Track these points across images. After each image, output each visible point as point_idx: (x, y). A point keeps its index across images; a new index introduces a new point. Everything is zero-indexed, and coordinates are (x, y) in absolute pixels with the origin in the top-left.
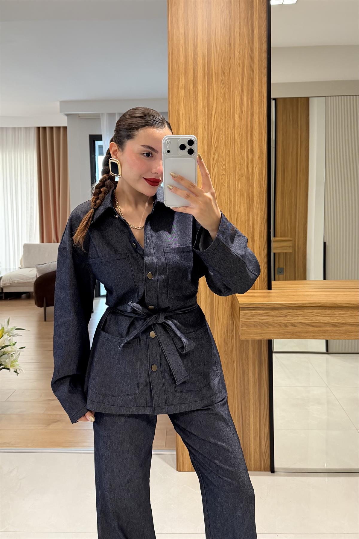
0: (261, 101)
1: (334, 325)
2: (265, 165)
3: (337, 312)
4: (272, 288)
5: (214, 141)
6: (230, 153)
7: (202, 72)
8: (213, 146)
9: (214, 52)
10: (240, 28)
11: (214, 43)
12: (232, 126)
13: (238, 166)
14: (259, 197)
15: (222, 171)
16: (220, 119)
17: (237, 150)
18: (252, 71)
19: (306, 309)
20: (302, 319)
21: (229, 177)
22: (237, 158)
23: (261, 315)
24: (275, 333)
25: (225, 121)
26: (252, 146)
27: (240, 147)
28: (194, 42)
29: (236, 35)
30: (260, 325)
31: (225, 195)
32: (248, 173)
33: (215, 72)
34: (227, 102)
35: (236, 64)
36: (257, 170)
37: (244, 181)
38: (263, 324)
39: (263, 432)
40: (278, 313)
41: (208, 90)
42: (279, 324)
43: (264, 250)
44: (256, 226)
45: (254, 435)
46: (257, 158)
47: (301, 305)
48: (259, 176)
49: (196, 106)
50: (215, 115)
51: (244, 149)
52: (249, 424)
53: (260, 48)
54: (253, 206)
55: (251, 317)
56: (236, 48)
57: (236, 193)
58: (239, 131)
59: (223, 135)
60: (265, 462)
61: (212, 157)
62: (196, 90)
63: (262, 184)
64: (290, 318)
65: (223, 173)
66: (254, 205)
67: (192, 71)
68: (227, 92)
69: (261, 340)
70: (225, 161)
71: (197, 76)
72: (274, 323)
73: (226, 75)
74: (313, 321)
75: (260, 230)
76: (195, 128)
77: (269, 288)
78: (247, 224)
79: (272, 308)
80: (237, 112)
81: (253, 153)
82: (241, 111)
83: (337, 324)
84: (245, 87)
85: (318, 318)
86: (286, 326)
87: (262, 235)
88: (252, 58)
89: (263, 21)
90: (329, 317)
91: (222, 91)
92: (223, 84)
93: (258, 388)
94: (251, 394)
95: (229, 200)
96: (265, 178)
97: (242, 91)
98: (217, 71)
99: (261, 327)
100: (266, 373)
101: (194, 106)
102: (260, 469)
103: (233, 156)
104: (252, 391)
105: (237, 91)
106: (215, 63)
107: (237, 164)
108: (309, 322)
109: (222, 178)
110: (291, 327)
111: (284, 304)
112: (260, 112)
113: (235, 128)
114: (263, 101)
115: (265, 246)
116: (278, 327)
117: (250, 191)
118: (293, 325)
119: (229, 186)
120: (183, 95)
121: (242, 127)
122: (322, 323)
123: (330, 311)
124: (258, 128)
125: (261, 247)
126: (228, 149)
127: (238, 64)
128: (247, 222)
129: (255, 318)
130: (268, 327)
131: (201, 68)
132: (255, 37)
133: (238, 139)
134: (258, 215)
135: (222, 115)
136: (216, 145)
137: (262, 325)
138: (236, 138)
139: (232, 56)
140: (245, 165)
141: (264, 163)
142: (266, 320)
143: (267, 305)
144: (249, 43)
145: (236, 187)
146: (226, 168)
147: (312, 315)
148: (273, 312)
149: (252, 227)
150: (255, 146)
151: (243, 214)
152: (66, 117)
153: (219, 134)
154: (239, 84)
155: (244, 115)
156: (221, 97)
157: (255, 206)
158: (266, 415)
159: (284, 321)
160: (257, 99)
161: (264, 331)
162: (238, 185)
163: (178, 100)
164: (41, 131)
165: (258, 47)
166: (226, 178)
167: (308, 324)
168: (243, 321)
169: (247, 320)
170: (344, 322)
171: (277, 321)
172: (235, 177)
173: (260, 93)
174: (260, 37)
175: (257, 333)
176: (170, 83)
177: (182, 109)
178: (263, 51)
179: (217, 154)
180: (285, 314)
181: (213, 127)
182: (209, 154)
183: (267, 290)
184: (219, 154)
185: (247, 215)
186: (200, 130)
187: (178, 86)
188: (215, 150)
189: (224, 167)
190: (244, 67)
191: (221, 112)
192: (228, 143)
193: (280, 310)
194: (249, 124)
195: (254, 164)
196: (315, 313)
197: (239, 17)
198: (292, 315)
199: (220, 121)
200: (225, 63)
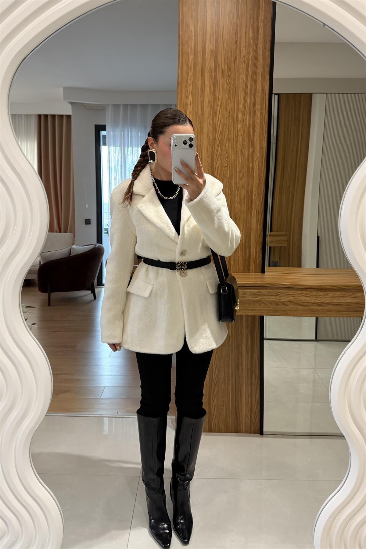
0: (263, 98)
1: (319, 305)
2: (264, 159)
3: (321, 293)
4: (265, 272)
5: (218, 135)
6: (233, 147)
7: (209, 67)
8: (217, 139)
9: (221, 50)
10: (246, 27)
11: (222, 41)
12: (235, 121)
13: (239, 160)
14: (258, 188)
15: (225, 163)
16: (225, 113)
17: (239, 144)
18: (255, 68)
19: (296, 290)
20: (293, 299)
21: (231, 169)
22: (239, 151)
23: (255, 294)
24: (267, 310)
25: (229, 115)
26: (253, 141)
27: (242, 141)
28: (203, 39)
29: (242, 34)
30: (253, 303)
32: (248, 166)
34: (232, 98)
36: (257, 164)
37: (244, 174)
39: (254, 399)
40: (270, 292)
41: (215, 85)
43: (259, 237)
44: (254, 215)
45: (246, 401)
46: (257, 152)
47: (292, 286)
48: (259, 169)
49: (203, 101)
50: (220, 110)
51: (245, 143)
52: (241, 391)
53: (264, 46)
54: (252, 196)
55: (246, 296)
56: (241, 46)
57: (237, 184)
58: (242, 126)
59: (227, 128)
60: (255, 425)
61: (216, 150)
62: (203, 85)
63: (261, 176)
64: (281, 297)
65: (226, 165)
67: (200, 66)
68: (232, 88)
69: (254, 316)
70: (228, 153)
71: (205, 71)
72: (266, 301)
73: (232, 71)
74: (302, 301)
75: (257, 219)
76: (201, 121)
77: (263, 271)
78: (245, 213)
79: (264, 288)
80: (241, 107)
81: (254, 147)
82: (244, 107)
83: (321, 304)
84: (249, 84)
85: (307, 298)
86: (277, 304)
87: (259, 223)
88: (256, 56)
89: (269, 21)
90: (315, 297)
91: (227, 87)
92: (229, 80)
93: (250, 360)
94: (244, 365)
95: (230, 191)
96: (264, 171)
97: (246, 87)
98: (223, 68)
100: (257, 349)
101: (201, 100)
102: (251, 431)
103: (235, 149)
104: (245, 363)
105: (241, 88)
106: (221, 61)
107: (239, 157)
109: (225, 170)
110: (281, 306)
111: (276, 285)
112: (262, 108)
113: (238, 123)
114: (265, 98)
115: (261, 233)
116: (269, 304)
117: (250, 183)
118: (284, 304)
120: (191, 89)
121: (244, 121)
122: (309, 303)
123: (317, 292)
124: (259, 123)
125: (258, 234)
126: (231, 142)
127: (242, 61)
128: (245, 210)
129: (250, 296)
130: (260, 305)
131: (208, 64)
132: (260, 36)
133: (240, 133)
134: (256, 205)
135: (227, 110)
136: (219, 139)
137: (255, 302)
139: (238, 53)
140: (246, 158)
141: (264, 157)
142: (259, 298)
143: (260, 285)
144: (254, 42)
145: (237, 178)
146: (229, 160)
147: (302, 296)
148: (265, 291)
149: (250, 215)
150: (256, 139)
151: (243, 204)
152: (70, 105)
153: (223, 127)
154: (243, 81)
155: (247, 111)
156: (226, 93)
157: (254, 196)
158: (257, 383)
159: (275, 300)
160: (260, 96)
161: (256, 308)
162: (239, 177)
163: (186, 95)
164: (42, 118)
165: (262, 45)
166: (228, 169)
167: (298, 303)
170: (327, 302)
171: (269, 300)
172: (237, 169)
173: (263, 90)
174: (265, 37)
175: (250, 310)
176: (180, 78)
177: (190, 103)
178: (267, 49)
179: (220, 147)
180: (276, 293)
181: (218, 122)
182: (213, 147)
183: (261, 274)
184: (222, 147)
185: (246, 204)
186: (205, 124)
187: (187, 81)
188: (219, 144)
189: (227, 159)
190: (248, 64)
191: (226, 107)
192: (231, 137)
193: (272, 289)
194: (251, 119)
195: (254, 158)
196: (304, 294)
197: (245, 17)
198: (282, 294)
199: (225, 116)
200: (231, 60)
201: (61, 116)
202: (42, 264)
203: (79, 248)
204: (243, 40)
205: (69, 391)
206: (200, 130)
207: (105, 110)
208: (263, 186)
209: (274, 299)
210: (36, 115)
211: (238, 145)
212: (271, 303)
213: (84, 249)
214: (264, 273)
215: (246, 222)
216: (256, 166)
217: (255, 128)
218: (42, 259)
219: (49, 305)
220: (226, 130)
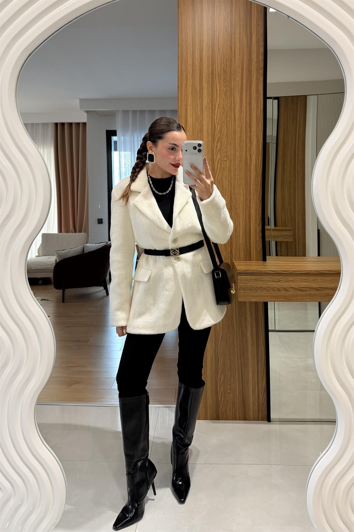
0: (258, 98)
3: (319, 278)
5: (217, 132)
6: (231, 143)
7: (207, 72)
8: (216, 136)
9: (217, 55)
10: (240, 34)
11: (217, 48)
12: (233, 119)
13: (238, 154)
14: (255, 179)
15: (224, 158)
16: (223, 113)
18: (250, 71)
19: (297, 276)
20: (293, 285)
21: (230, 162)
22: (237, 147)
23: (256, 280)
24: (269, 296)
25: (227, 114)
26: (250, 136)
27: (240, 137)
28: (200, 47)
29: (236, 41)
30: (255, 289)
31: (226, 179)
32: (246, 159)
33: (218, 72)
34: (228, 98)
35: (236, 65)
36: (254, 157)
37: (243, 167)
38: (258, 288)
39: (260, 386)
40: (272, 278)
41: (212, 88)
42: (272, 288)
43: (259, 226)
44: (252, 205)
45: (252, 388)
46: (254, 146)
47: (292, 272)
48: (256, 162)
49: (202, 102)
50: (218, 110)
51: (243, 139)
52: (248, 378)
53: (258, 51)
54: (250, 188)
55: (247, 282)
56: (236, 51)
57: (236, 177)
58: (239, 123)
60: (263, 412)
61: (215, 146)
62: (201, 88)
63: (258, 169)
64: (283, 283)
65: (225, 159)
67: (198, 71)
68: (228, 90)
70: (227, 149)
71: (202, 76)
72: (268, 287)
73: (228, 74)
74: (301, 286)
75: (256, 208)
76: (201, 120)
78: (245, 203)
79: (265, 274)
80: (237, 107)
81: (251, 142)
82: (241, 107)
83: (319, 288)
84: (244, 86)
85: (306, 284)
86: (279, 290)
87: (258, 213)
88: (250, 60)
89: (260, 28)
91: (224, 89)
92: (225, 83)
93: (256, 347)
94: (250, 352)
95: (229, 183)
96: (260, 163)
97: (242, 89)
99: (256, 290)
100: (262, 335)
101: (200, 102)
102: (258, 418)
104: (250, 350)
105: (237, 89)
106: (218, 66)
107: (237, 151)
108: (298, 287)
109: (224, 164)
110: (283, 292)
111: (277, 271)
112: (257, 107)
113: (235, 121)
114: (260, 98)
115: (260, 222)
116: (271, 291)
117: (248, 175)
118: (286, 290)
119: (230, 171)
120: (190, 92)
121: (241, 120)
122: (308, 288)
123: (314, 277)
125: (257, 224)
126: (229, 138)
127: (238, 65)
129: (251, 282)
130: (262, 291)
131: (206, 69)
132: (253, 41)
133: (238, 130)
134: (254, 196)
135: (224, 110)
136: (219, 136)
138: (236, 130)
139: (233, 59)
140: (244, 152)
141: (260, 151)
142: (260, 284)
143: (261, 272)
144: (248, 47)
145: (236, 171)
146: (228, 155)
147: (301, 281)
148: (266, 277)
149: (249, 205)
150: (252, 136)
151: (242, 195)
152: (86, 114)
153: (222, 126)
154: (239, 83)
155: (243, 110)
156: (223, 94)
157: (252, 187)
158: (264, 371)
160: (255, 96)
161: (258, 294)
162: (238, 169)
163: (186, 97)
165: (256, 50)
166: (228, 163)
168: (240, 285)
169: (243, 284)
170: (325, 286)
171: (271, 286)
172: (236, 162)
173: (257, 90)
174: (257, 42)
175: (253, 296)
176: (180, 82)
177: (190, 104)
178: (260, 53)
179: (220, 143)
180: (278, 280)
181: (216, 120)
182: (213, 143)
183: (263, 262)
185: (245, 195)
186: (205, 123)
187: (187, 84)
188: (218, 141)
189: (226, 154)
190: (243, 68)
191: (224, 107)
192: (229, 134)
193: (274, 276)
194: (248, 117)
195: (251, 151)
196: (303, 279)
197: (239, 25)
198: (283, 281)
199: (223, 115)
200: (227, 65)
201: (78, 124)
202: (58, 261)
203: (92, 246)
204: (238, 46)
205: (81, 382)
206: (200, 128)
207: (115, 115)
208: (260, 177)
209: (276, 285)
210: (52, 123)
211: (236, 141)
212: (273, 289)
213: (96, 246)
214: (266, 261)
216: (253, 159)
217: (252, 126)
218: (58, 258)
219: (63, 302)
220: (225, 128)
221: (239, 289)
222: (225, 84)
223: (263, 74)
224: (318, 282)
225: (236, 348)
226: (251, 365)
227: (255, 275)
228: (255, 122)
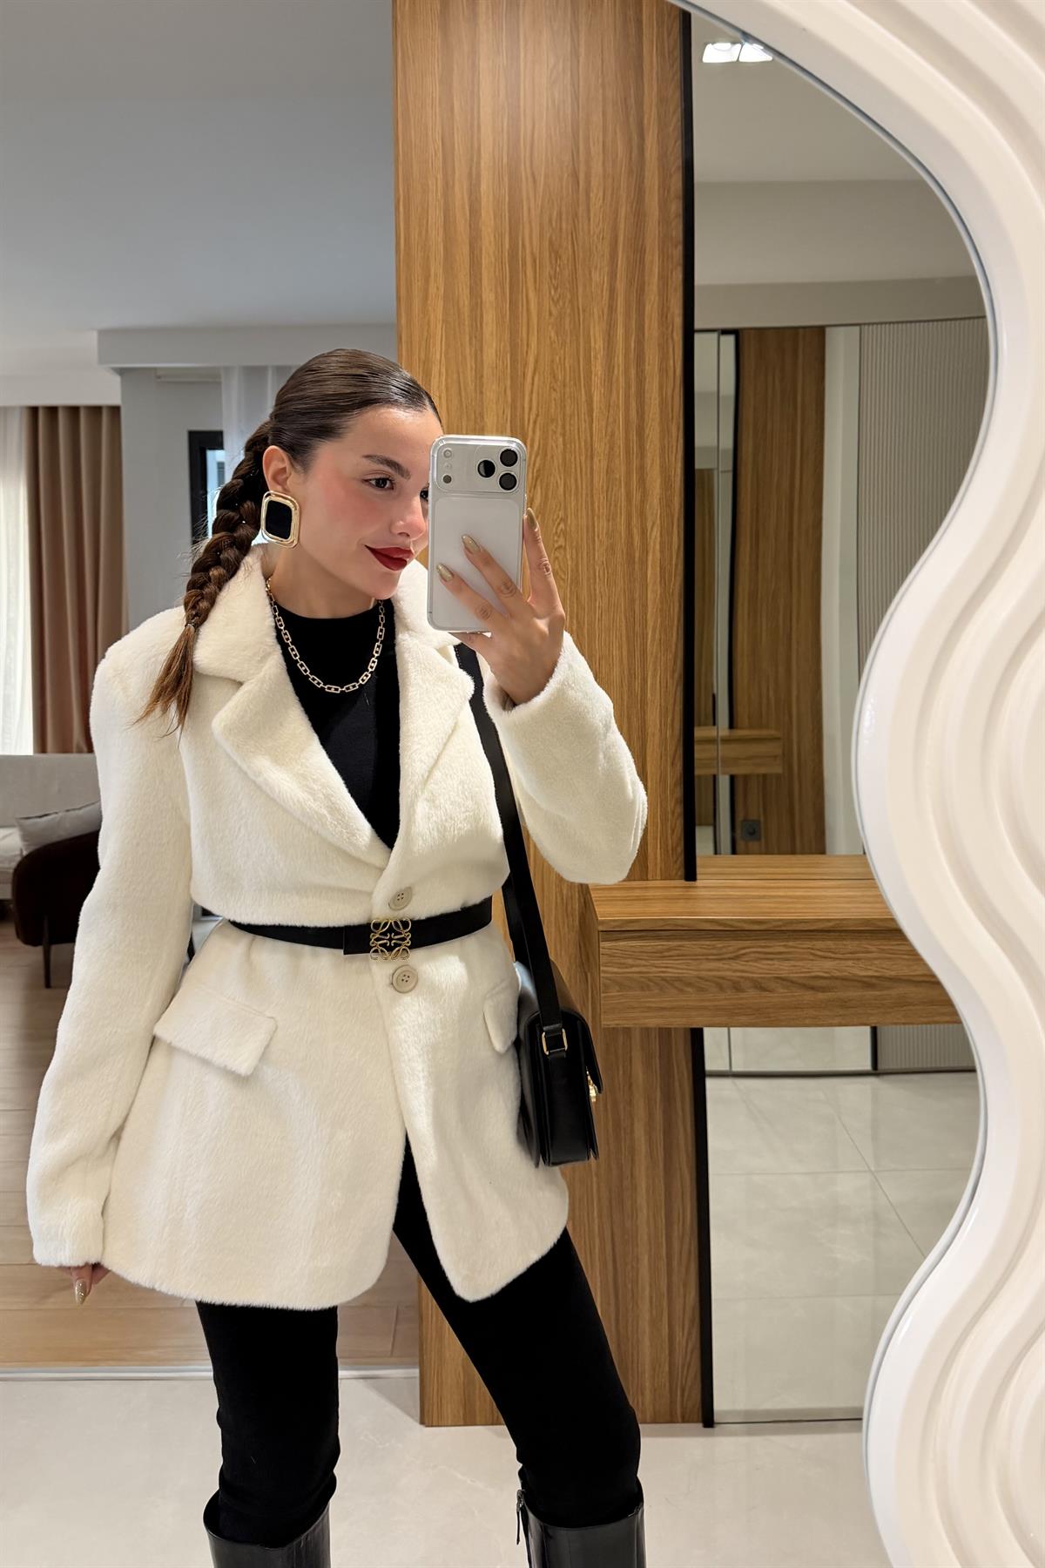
0: (667, 339)
1: (868, 984)
2: (678, 520)
3: (872, 946)
4: (698, 877)
6: (580, 487)
7: (494, 253)
9: (528, 198)
10: (605, 130)
11: (528, 170)
12: (584, 409)
13: (602, 525)
14: (661, 610)
15: (556, 538)
16: (550, 388)
17: (599, 480)
18: (638, 250)
19: (795, 939)
20: (785, 968)
21: (576, 553)
22: (599, 502)
23: (659, 954)
24: (705, 1008)
25: (564, 394)
26: (642, 468)
27: (607, 471)
28: (471, 168)
29: (592, 151)
30: (657, 984)
32: (630, 543)
33: (532, 253)
34: (568, 341)
35: (592, 232)
36: (655, 535)
37: (619, 568)
38: (666, 981)
39: (678, 1307)
40: (713, 949)
41: (513, 305)
42: (714, 982)
43: (673, 764)
44: (652, 695)
45: (652, 1314)
46: (656, 501)
47: (780, 926)
48: (662, 552)
49: (479, 352)
50: (533, 378)
51: (618, 477)
52: (635, 1280)
53: (664, 187)
54: (644, 636)
55: (630, 961)
56: (592, 186)
57: (596, 600)
58: (604, 423)
59: (558, 435)
60: (686, 1394)
62: (477, 303)
63: (670, 575)
64: (750, 963)
65: (560, 543)
66: (647, 634)
67: (466, 249)
68: (568, 311)
69: (668, 1030)
70: (565, 508)
71: (480, 264)
72: (700, 978)
73: (566, 262)
74: (813, 974)
75: (663, 704)
76: (477, 412)
77: (690, 874)
78: (625, 689)
79: (693, 934)
80: (598, 369)
81: (644, 488)
82: (609, 368)
83: (874, 981)
84: (620, 299)
85: (828, 964)
86: (737, 987)
87: (668, 721)
88: (639, 215)
89: (671, 110)
90: (853, 959)
91: (553, 308)
92: (556, 289)
93: (662, 1173)
94: (642, 1191)
95: (575, 621)
97: (612, 308)
98: (536, 252)
99: (661, 989)
100: (685, 1130)
101: (473, 349)
102: (671, 1415)
103: (587, 494)
104: (644, 1185)
105: (595, 311)
106: (532, 230)
107: (599, 517)
108: (805, 977)
110: (752, 993)
111: (729, 923)
112: (663, 370)
113: (592, 416)
115: (676, 751)
116: (713, 990)
117: (637, 596)
118: (759, 986)
119: (573, 581)
120: (440, 317)
121: (611, 411)
122: (836, 978)
123: (856, 943)
124: (657, 415)
125: (666, 755)
126: (573, 475)
127: (597, 230)
128: (626, 683)
129: (643, 962)
130: (681, 991)
131: (490, 242)
132: (647, 155)
133: (600, 447)
134: (658, 663)
135: (554, 377)
136: (537, 465)
137: (663, 983)
138: (596, 445)
139: (582, 209)
140: (621, 520)
142: (675, 968)
143: (677, 925)
144: (630, 172)
145: (595, 582)
146: (568, 529)
147: (811, 957)
148: (694, 945)
149: (641, 697)
150: (649, 465)
152: (117, 379)
153: (547, 431)
154: (602, 292)
155: (618, 379)
156: (550, 327)
157: (649, 637)
159: (732, 974)
160: (656, 334)
161: (670, 1001)
162: (602, 578)
163: (425, 334)
164: (41, 420)
165: (657, 183)
166: (568, 557)
167: (800, 981)
168: (608, 971)
169: (619, 968)
170: (893, 973)
171: (710, 973)
172: (594, 555)
173: (664, 317)
174: (663, 157)
175: (651, 1009)
176: (403, 283)
177: (438, 357)
178: (672, 196)
179: (541, 489)
180: (734, 952)
181: (529, 413)
183: (683, 883)
184: (547, 489)
185: (625, 661)
186: (491, 420)
187: (426, 291)
188: (536, 481)
189: (562, 526)
190: (616, 241)
191: (552, 369)
192: (573, 460)
193: (719, 939)
194: (633, 405)
195: (646, 519)
196: (818, 950)
197: (600, 98)
198: (753, 955)
199: (550, 395)
200: (561, 229)
201: (96, 410)
202: (25, 854)
204: (597, 168)
207: (219, 382)
208: (677, 605)
209: (728, 970)
211: (596, 481)
212: (717, 984)
214: (695, 879)
215: (629, 718)
216: (652, 544)
217: (647, 431)
218: (25, 840)
219: (48, 985)
220: (557, 439)
221: (605, 985)
222: (555, 292)
223: (681, 261)
224: (869, 959)
225: (595, 1179)
226: (646, 1237)
227: (659, 938)
228: (658, 420)
